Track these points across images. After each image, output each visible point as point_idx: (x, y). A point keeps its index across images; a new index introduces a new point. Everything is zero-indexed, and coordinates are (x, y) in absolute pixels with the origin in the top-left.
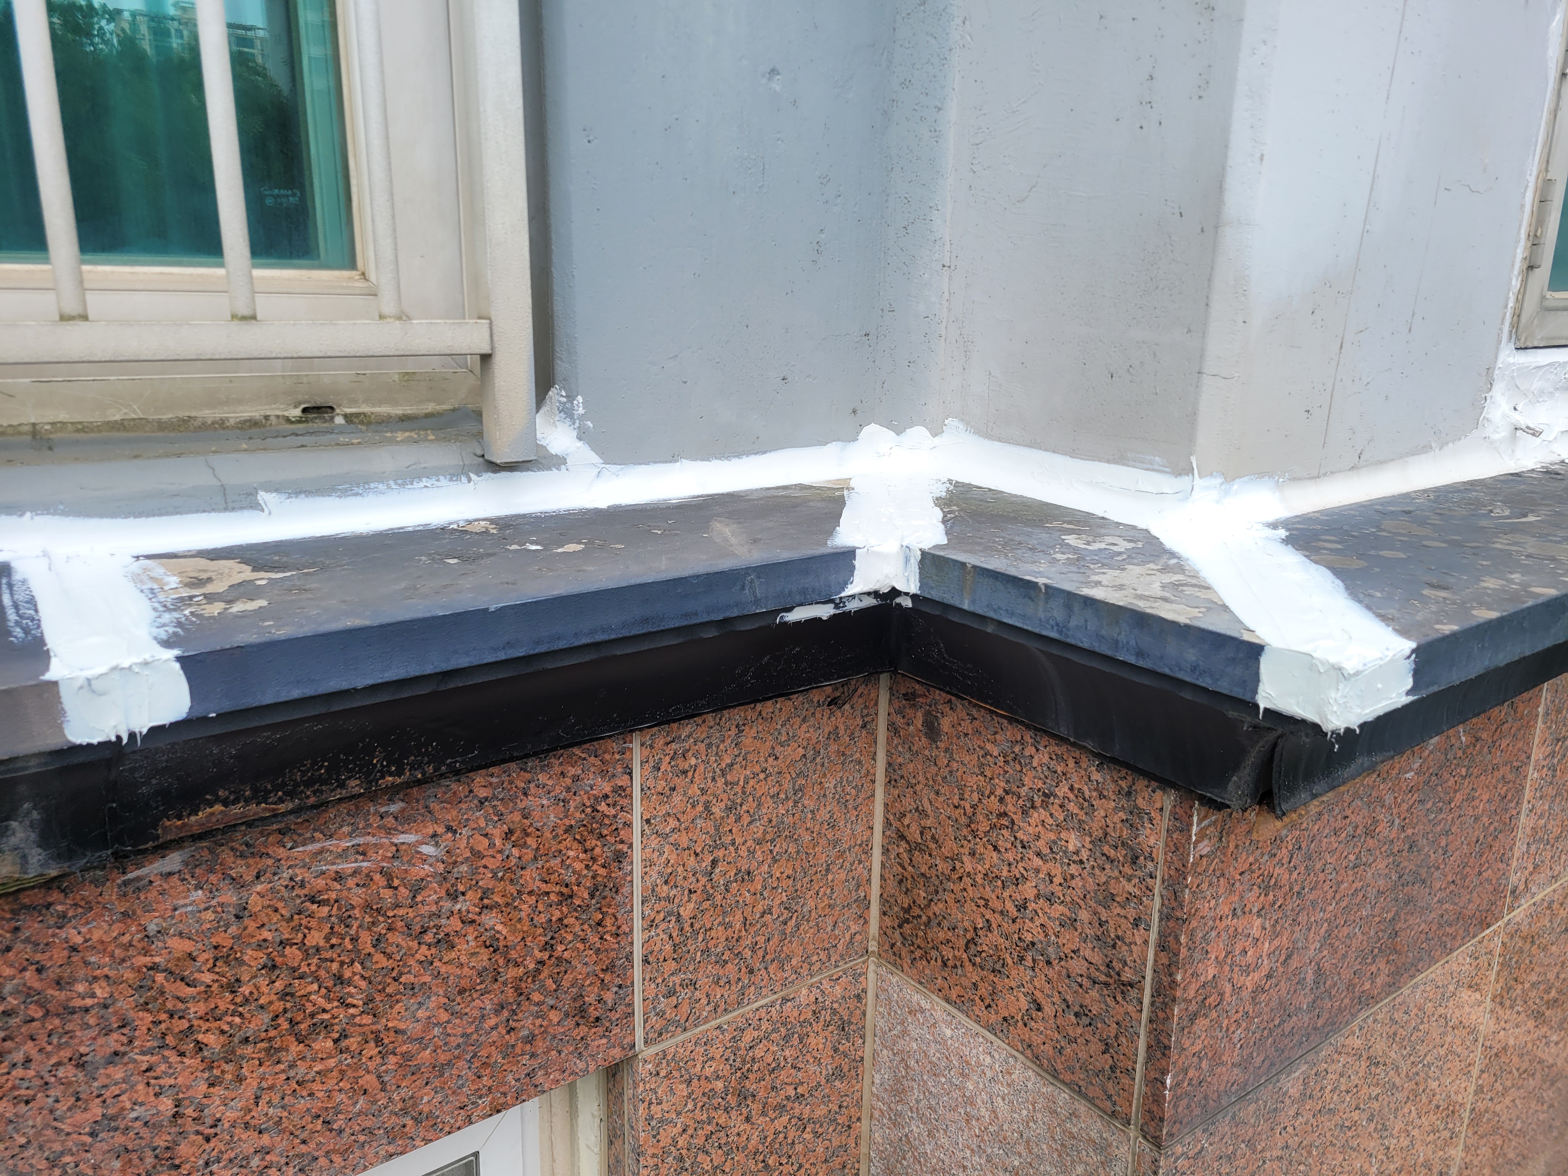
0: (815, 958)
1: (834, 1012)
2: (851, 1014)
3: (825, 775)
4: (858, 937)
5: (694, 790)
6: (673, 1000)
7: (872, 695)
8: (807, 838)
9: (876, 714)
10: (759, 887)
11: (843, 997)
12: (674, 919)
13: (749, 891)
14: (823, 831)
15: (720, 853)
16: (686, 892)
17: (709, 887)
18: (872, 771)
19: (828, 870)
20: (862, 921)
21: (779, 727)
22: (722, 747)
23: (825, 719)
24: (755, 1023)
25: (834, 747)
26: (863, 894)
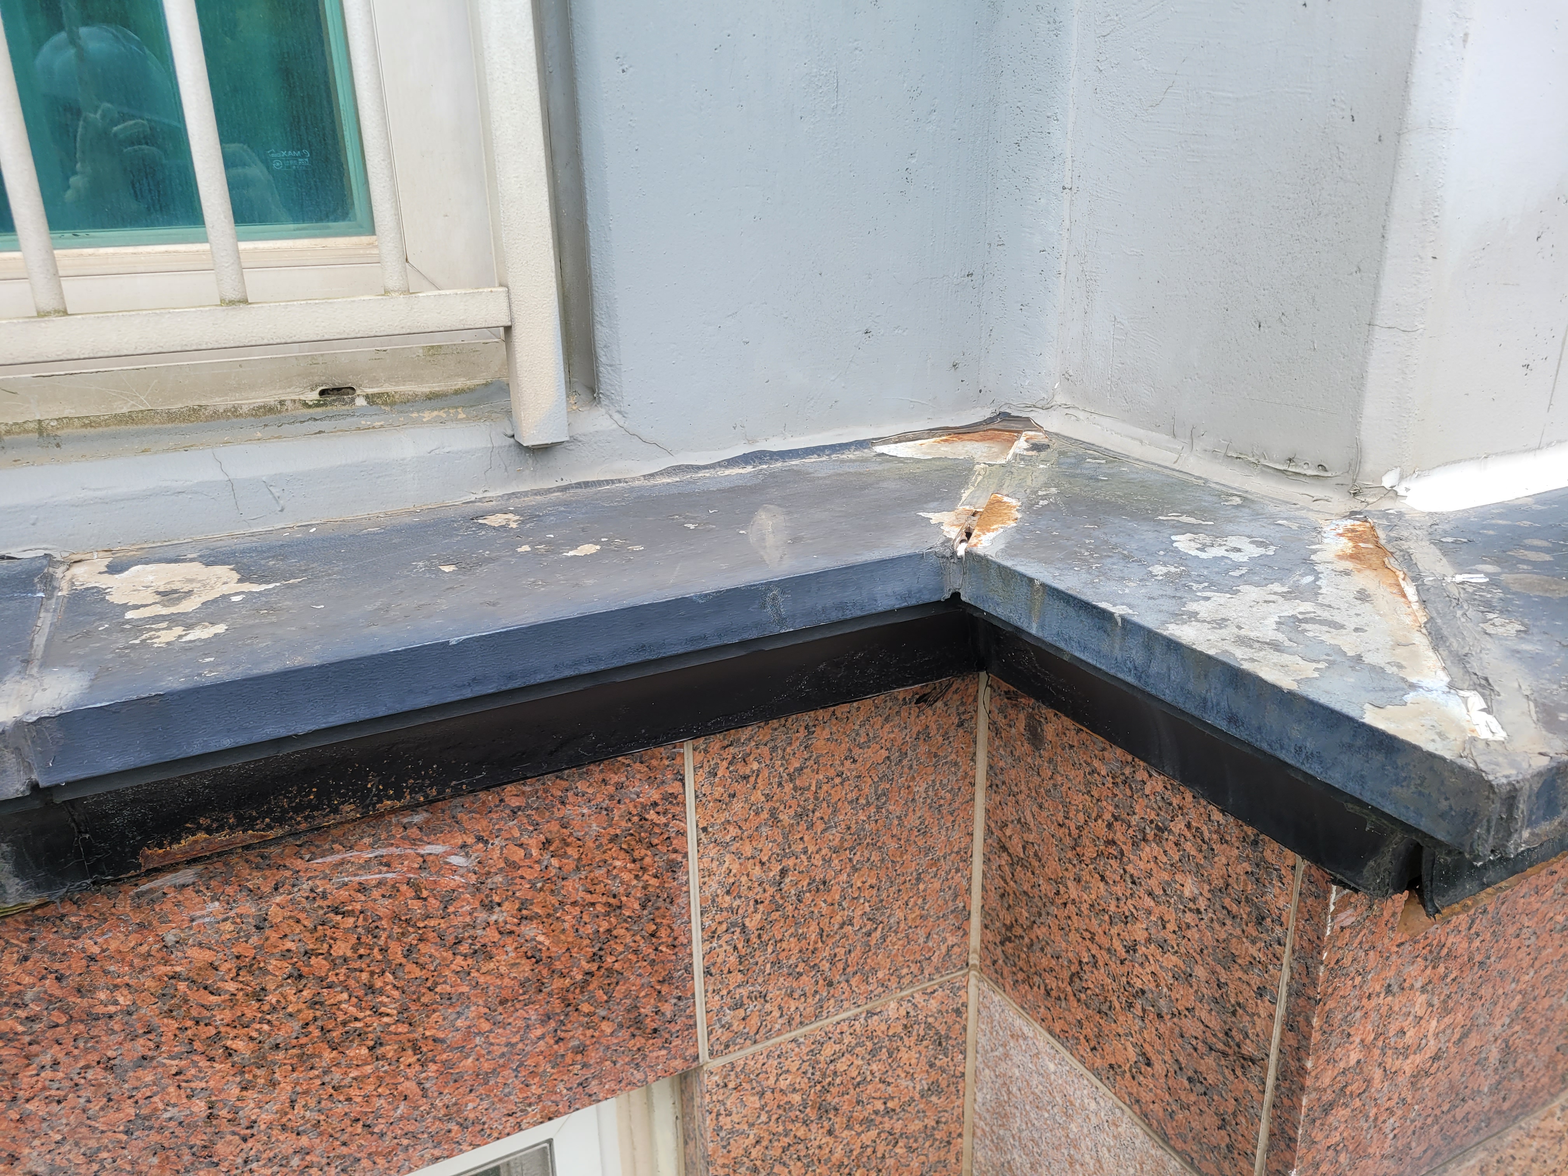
0: (905, 971)
1: (929, 1026)
2: (949, 1028)
3: (913, 778)
4: (956, 949)
5: (758, 796)
6: (741, 1013)
7: (970, 690)
8: (893, 845)
9: (976, 711)
10: (837, 897)
11: (940, 1011)
12: (738, 930)
13: (825, 901)
14: (913, 838)
15: (791, 862)
16: (752, 903)
17: (777, 897)
18: (970, 773)
19: (919, 879)
20: (961, 933)
21: (857, 727)
22: (788, 750)
23: (913, 717)
24: (836, 1036)
25: (923, 748)
26: (961, 905)
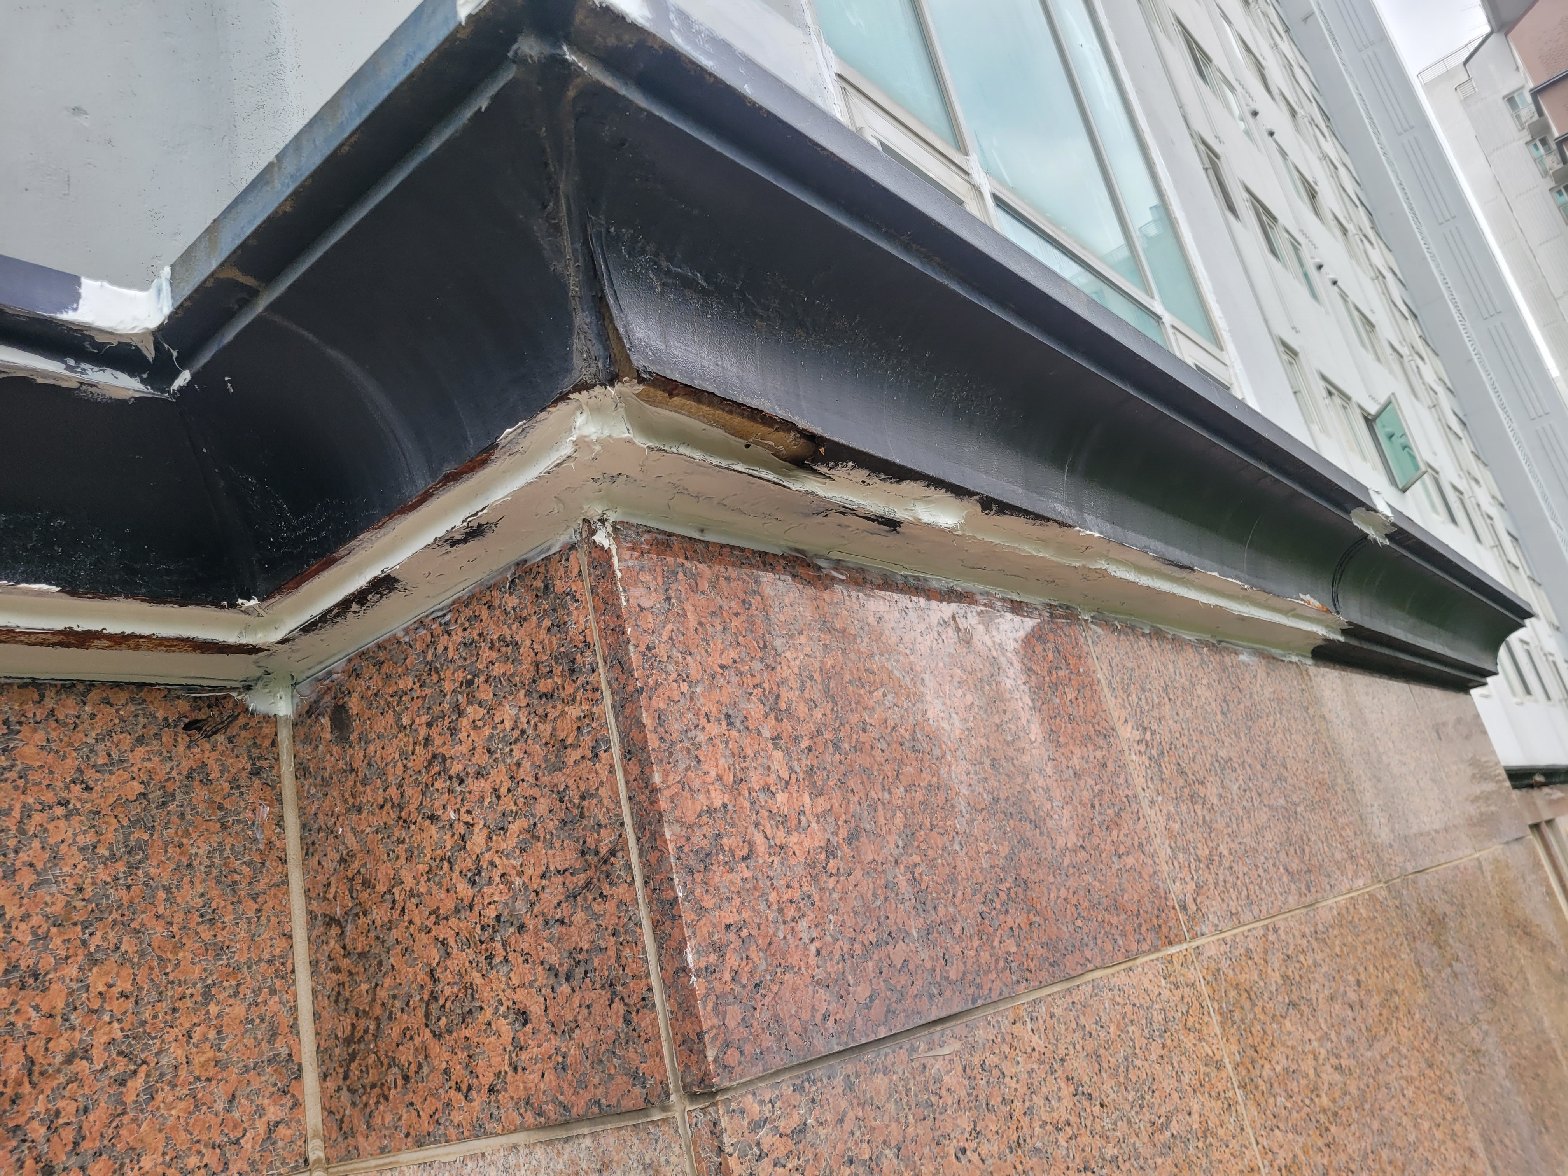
4: (282, 1130)
10: (60, 1005)
20: (288, 1101)
21: (91, 741)
23: (181, 748)
26: (284, 1052)
